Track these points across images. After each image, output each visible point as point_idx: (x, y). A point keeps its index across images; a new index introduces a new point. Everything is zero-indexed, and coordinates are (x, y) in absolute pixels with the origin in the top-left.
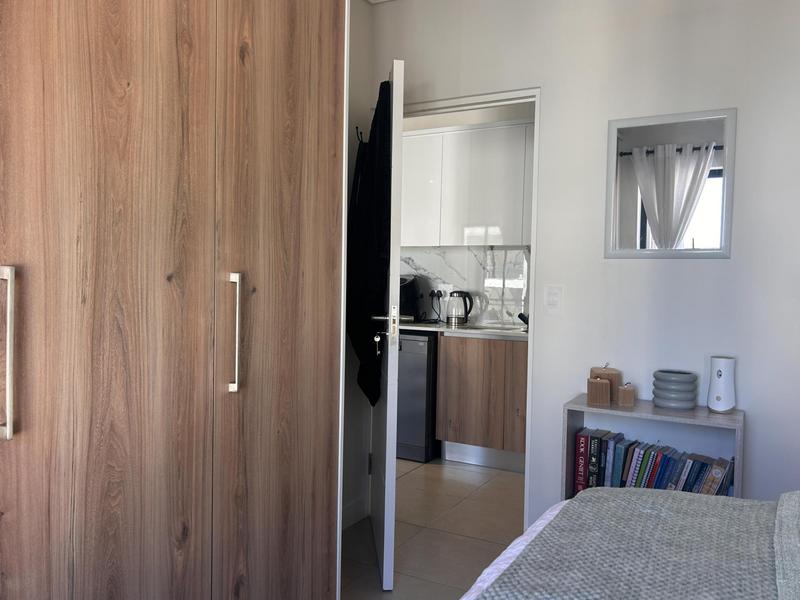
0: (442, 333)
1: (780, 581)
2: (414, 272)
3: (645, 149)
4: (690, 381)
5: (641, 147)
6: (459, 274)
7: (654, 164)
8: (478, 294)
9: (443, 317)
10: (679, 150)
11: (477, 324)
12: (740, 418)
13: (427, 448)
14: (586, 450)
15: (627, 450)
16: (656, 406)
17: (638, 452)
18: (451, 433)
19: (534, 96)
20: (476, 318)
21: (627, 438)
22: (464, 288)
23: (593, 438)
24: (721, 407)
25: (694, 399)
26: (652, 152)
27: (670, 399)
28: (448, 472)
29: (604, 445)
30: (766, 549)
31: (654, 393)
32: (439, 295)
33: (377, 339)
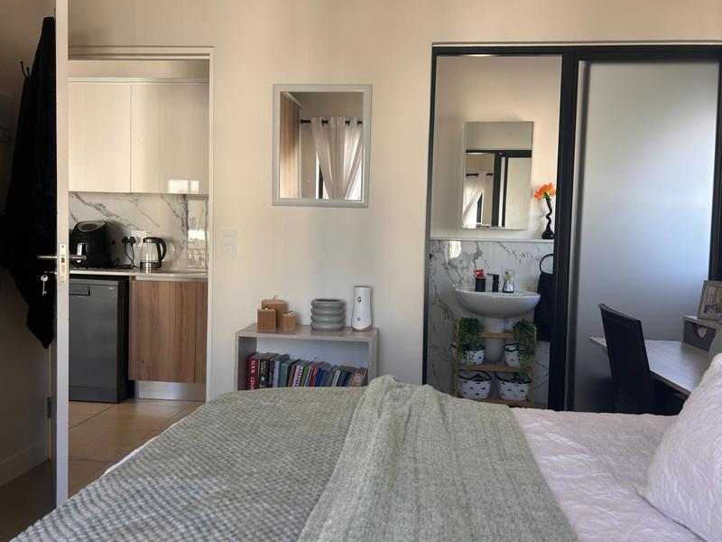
0: (134, 277)
1: (347, 439)
2: (105, 218)
3: (321, 119)
4: (339, 308)
5: (318, 117)
6: (153, 222)
7: (329, 131)
8: (172, 241)
9: (137, 263)
10: (348, 122)
11: (172, 269)
12: (375, 333)
13: (119, 389)
14: (256, 371)
15: (290, 368)
16: (313, 329)
17: (299, 368)
18: (144, 372)
19: (208, 55)
20: (170, 263)
21: (292, 358)
22: (158, 234)
23: (262, 360)
24: (360, 326)
25: (342, 321)
26: (327, 122)
27: (323, 322)
28: (141, 409)
29: (271, 365)
30: (346, 419)
31: (312, 318)
32: (133, 241)
33: (45, 279)
